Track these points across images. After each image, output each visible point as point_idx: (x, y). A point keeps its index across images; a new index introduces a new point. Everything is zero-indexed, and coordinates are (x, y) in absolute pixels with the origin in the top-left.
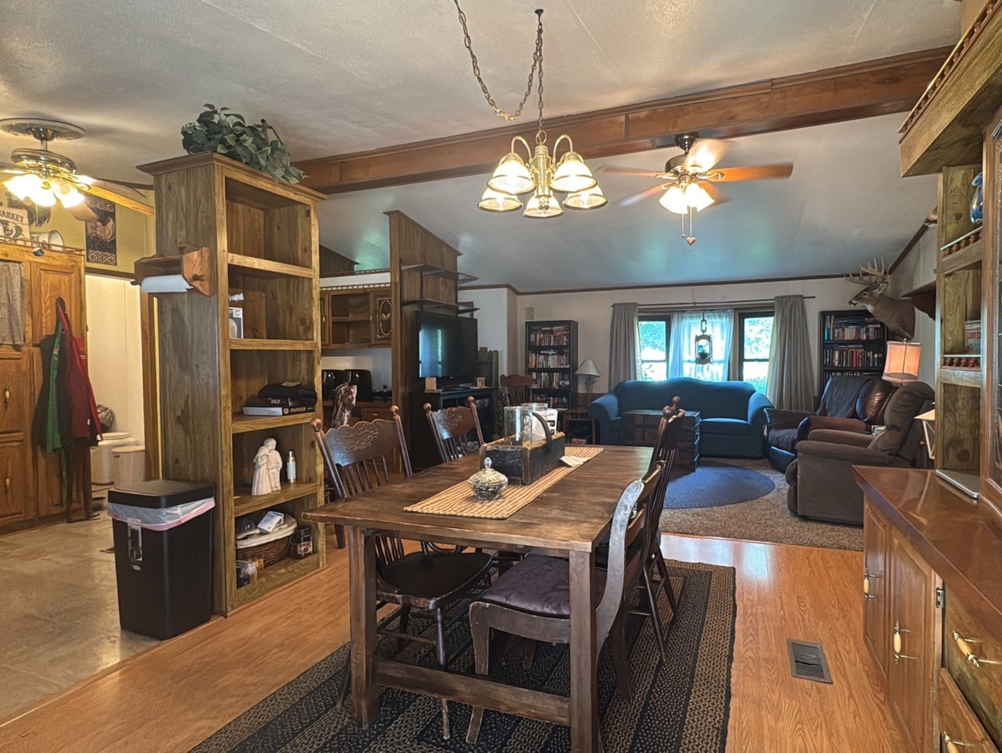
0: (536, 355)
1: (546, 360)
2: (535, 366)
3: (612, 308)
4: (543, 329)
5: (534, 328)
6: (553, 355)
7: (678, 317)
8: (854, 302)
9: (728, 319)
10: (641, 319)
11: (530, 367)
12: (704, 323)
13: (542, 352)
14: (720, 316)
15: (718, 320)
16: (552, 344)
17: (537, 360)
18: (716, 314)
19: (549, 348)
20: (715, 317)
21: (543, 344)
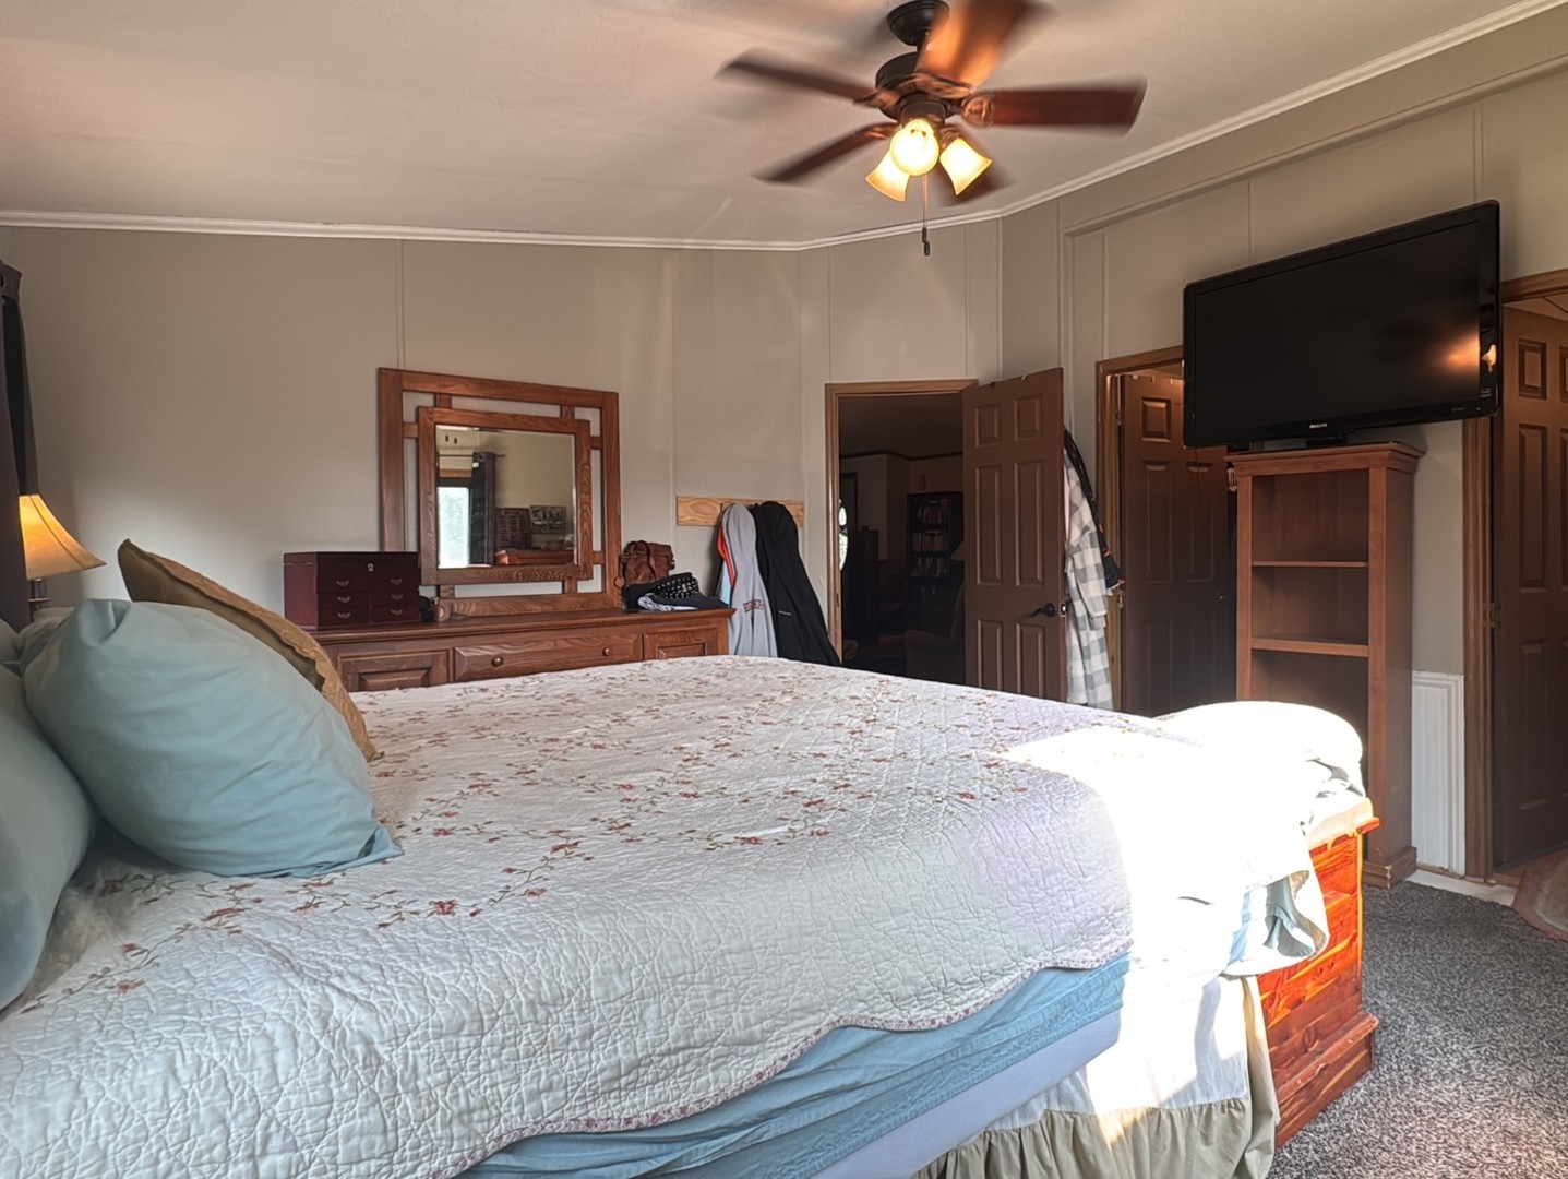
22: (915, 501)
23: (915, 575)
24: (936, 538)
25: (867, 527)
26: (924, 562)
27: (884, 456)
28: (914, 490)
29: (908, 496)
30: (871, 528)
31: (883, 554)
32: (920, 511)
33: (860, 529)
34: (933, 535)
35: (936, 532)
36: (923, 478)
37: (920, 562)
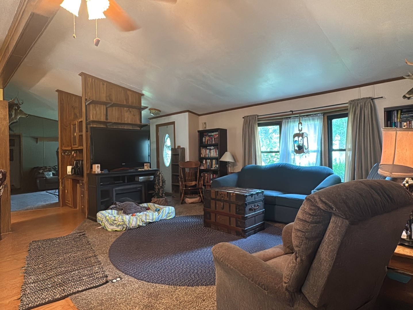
0: (205, 149)
1: (210, 152)
2: (205, 156)
3: (243, 119)
4: (209, 134)
5: (205, 134)
6: (213, 149)
7: (285, 122)
8: (408, 96)
9: (319, 121)
10: (260, 125)
11: (202, 156)
12: (300, 125)
13: (208, 148)
14: (313, 119)
15: (312, 122)
16: (213, 143)
17: (205, 152)
18: (311, 118)
19: (211, 145)
20: (310, 120)
21: (209, 143)
22: (202, 134)
23: (202, 168)
24: (212, 151)
25: (180, 146)
26: (206, 162)
27: (187, 113)
28: (201, 129)
29: (199, 131)
30: (181, 147)
31: (187, 159)
32: (204, 139)
33: (176, 147)
34: (211, 149)
35: (212, 148)
36: (205, 123)
37: (204, 162)
